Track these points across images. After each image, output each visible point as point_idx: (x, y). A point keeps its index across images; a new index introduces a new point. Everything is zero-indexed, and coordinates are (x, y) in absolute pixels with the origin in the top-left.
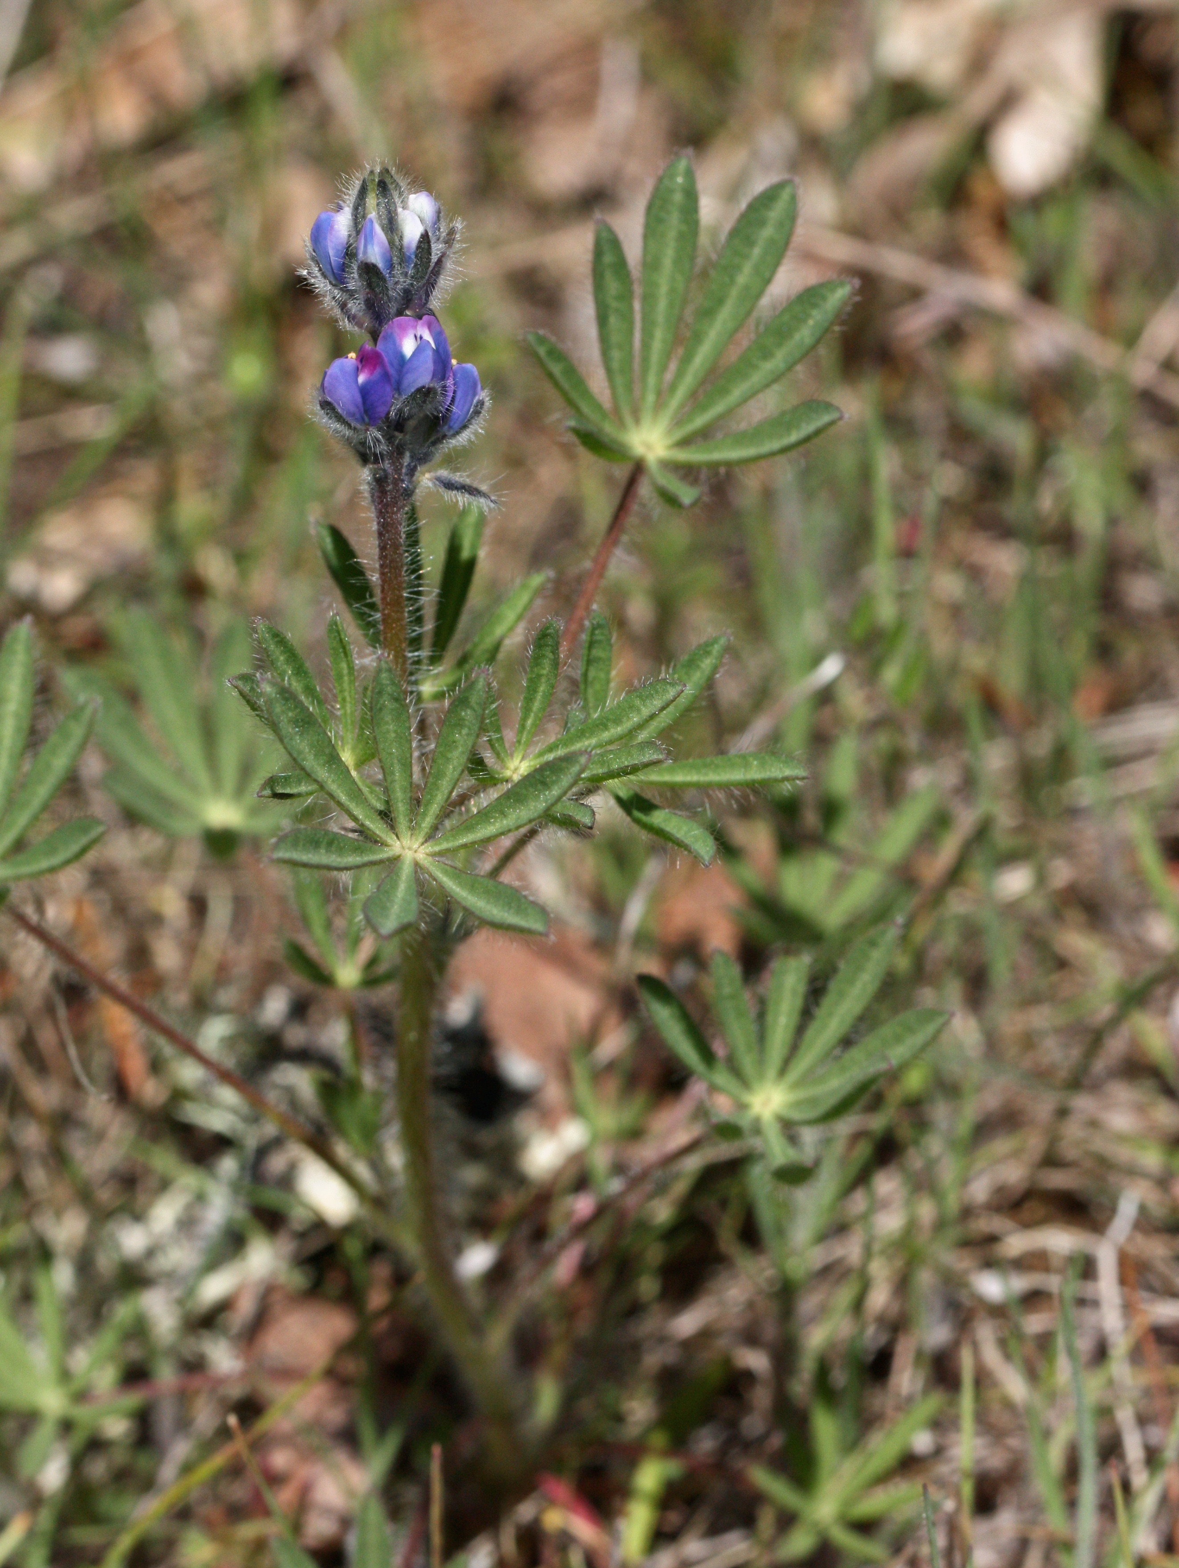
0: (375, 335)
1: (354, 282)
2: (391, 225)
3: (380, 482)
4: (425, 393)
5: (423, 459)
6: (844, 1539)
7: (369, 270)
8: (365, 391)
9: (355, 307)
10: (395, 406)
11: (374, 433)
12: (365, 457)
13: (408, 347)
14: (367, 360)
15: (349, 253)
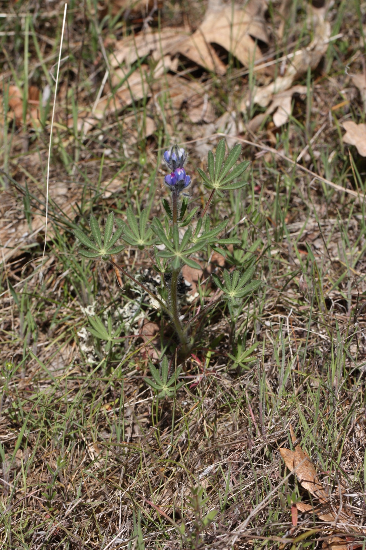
0: (174, 171)
1: (171, 162)
2: (177, 154)
3: (174, 194)
4: (182, 181)
5: (181, 190)
6: (241, 365)
7: (173, 161)
8: (172, 180)
9: (171, 166)
10: (177, 183)
11: (173, 187)
12: (171, 190)
13: (179, 173)
14: (172, 175)
15: (170, 158)
